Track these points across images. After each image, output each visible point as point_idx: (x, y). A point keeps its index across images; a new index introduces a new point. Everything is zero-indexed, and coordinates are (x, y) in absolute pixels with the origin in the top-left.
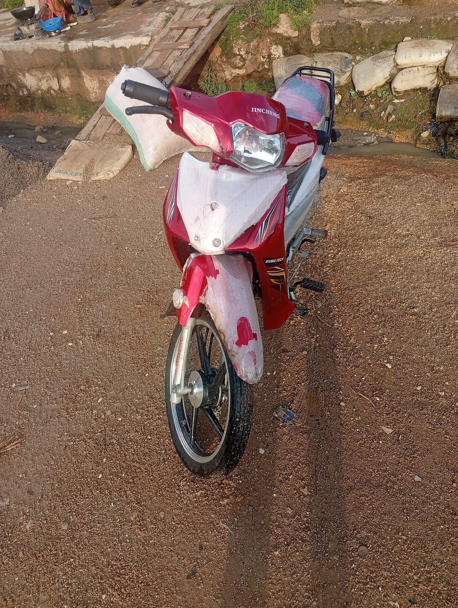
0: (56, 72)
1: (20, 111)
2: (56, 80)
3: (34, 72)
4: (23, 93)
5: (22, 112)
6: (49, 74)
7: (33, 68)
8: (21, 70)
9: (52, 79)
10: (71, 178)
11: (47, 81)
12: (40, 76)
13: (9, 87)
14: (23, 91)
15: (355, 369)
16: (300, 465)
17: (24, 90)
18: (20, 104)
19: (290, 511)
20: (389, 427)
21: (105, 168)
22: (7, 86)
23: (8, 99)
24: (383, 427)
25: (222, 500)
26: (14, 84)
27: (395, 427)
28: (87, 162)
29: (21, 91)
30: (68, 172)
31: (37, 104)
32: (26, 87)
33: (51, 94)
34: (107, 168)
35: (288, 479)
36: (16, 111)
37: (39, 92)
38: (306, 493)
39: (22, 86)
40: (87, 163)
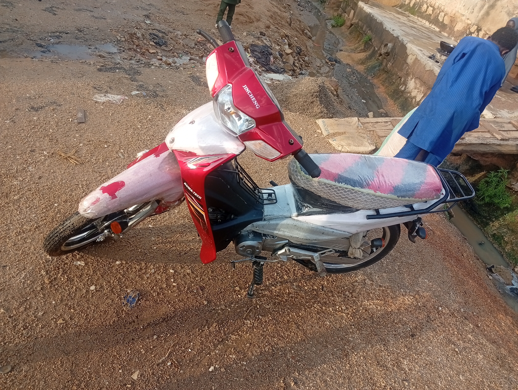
0: (427, 91)
1: (389, 96)
2: (422, 95)
3: (417, 82)
4: (401, 88)
5: (389, 97)
6: (422, 89)
7: (419, 79)
8: (413, 74)
9: (421, 93)
10: (323, 130)
11: (418, 92)
12: (418, 86)
13: (400, 79)
14: (402, 87)
15: (199, 342)
16: (84, 315)
17: (404, 87)
18: (394, 92)
19: (40, 314)
20: (139, 376)
21: (342, 142)
22: (400, 77)
23: (392, 85)
24: (138, 372)
25: (45, 271)
26: (403, 79)
27: (140, 381)
28: (342, 130)
29: (401, 86)
30: (326, 126)
31: (400, 99)
32: (406, 85)
33: (412, 101)
34: (343, 143)
35: (70, 309)
36: (388, 94)
37: (409, 94)
38: (58, 322)
39: (405, 84)
40: (339, 131)
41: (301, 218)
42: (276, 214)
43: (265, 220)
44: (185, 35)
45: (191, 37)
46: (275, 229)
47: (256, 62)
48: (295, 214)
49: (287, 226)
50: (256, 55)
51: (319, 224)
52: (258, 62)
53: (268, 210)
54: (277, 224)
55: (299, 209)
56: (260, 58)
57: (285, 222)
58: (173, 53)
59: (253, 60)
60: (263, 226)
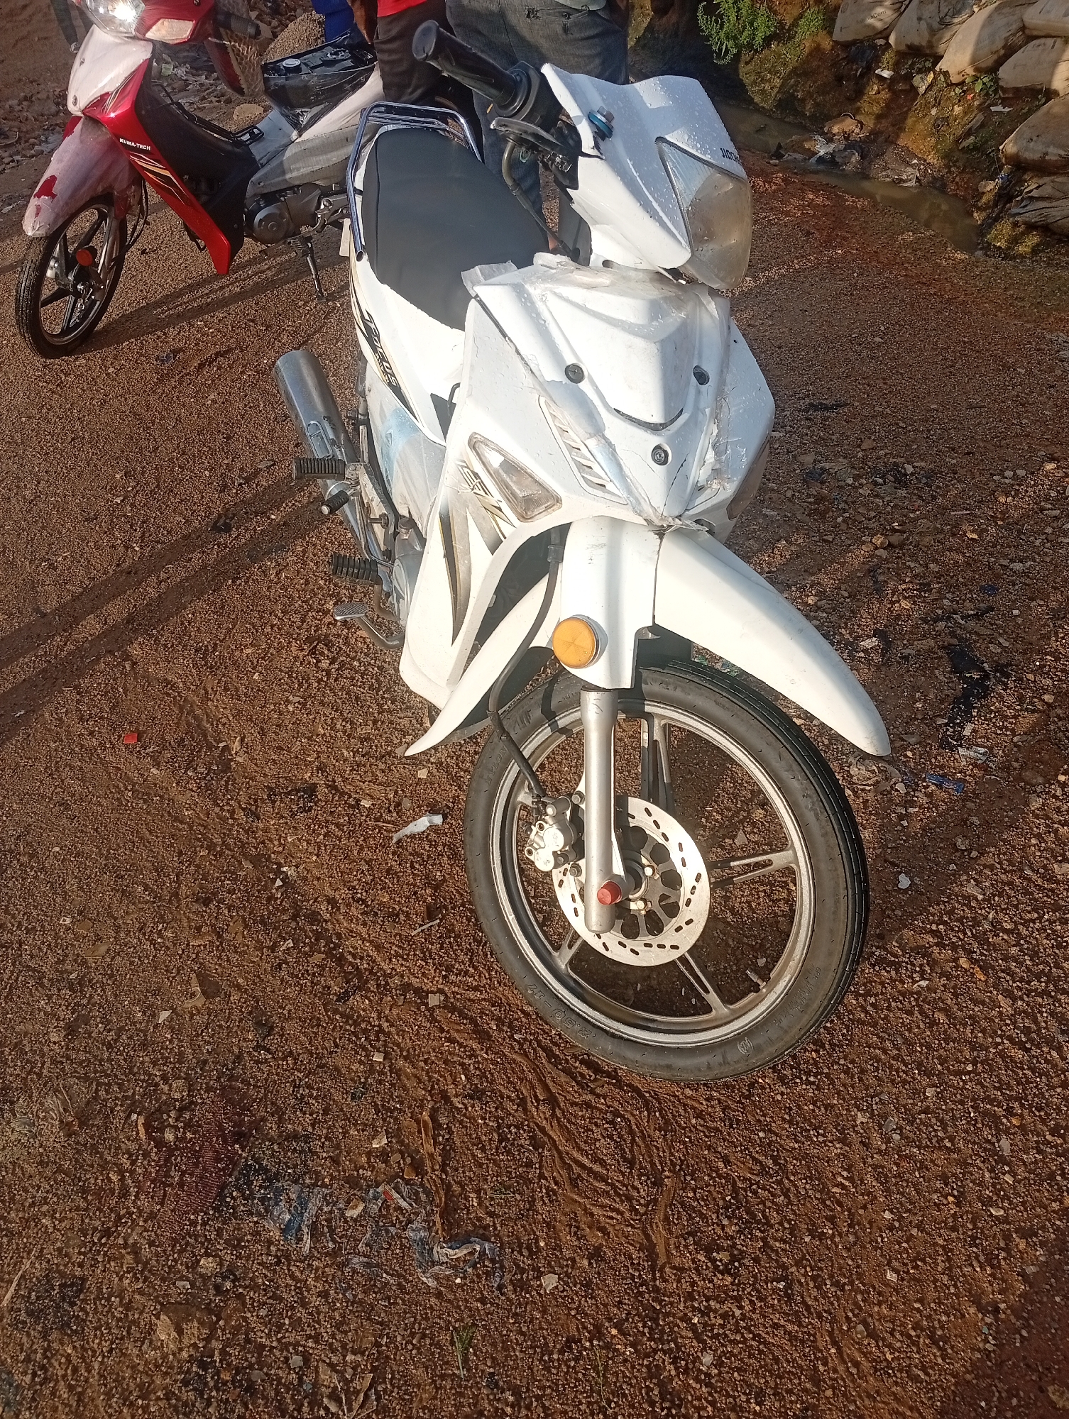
41: (307, 135)
42: (272, 149)
43: (263, 166)
44: (25, 99)
45: (39, 96)
46: (284, 173)
47: (194, 72)
48: (295, 134)
49: (296, 158)
50: (184, 57)
51: (334, 128)
52: (197, 69)
53: (257, 151)
54: (281, 163)
55: (296, 125)
56: (195, 59)
57: (289, 153)
58: (26, 142)
59: (184, 69)
60: (266, 176)
